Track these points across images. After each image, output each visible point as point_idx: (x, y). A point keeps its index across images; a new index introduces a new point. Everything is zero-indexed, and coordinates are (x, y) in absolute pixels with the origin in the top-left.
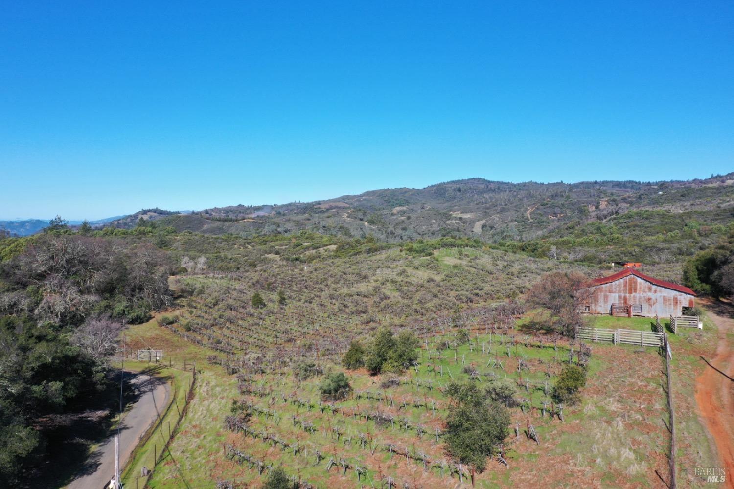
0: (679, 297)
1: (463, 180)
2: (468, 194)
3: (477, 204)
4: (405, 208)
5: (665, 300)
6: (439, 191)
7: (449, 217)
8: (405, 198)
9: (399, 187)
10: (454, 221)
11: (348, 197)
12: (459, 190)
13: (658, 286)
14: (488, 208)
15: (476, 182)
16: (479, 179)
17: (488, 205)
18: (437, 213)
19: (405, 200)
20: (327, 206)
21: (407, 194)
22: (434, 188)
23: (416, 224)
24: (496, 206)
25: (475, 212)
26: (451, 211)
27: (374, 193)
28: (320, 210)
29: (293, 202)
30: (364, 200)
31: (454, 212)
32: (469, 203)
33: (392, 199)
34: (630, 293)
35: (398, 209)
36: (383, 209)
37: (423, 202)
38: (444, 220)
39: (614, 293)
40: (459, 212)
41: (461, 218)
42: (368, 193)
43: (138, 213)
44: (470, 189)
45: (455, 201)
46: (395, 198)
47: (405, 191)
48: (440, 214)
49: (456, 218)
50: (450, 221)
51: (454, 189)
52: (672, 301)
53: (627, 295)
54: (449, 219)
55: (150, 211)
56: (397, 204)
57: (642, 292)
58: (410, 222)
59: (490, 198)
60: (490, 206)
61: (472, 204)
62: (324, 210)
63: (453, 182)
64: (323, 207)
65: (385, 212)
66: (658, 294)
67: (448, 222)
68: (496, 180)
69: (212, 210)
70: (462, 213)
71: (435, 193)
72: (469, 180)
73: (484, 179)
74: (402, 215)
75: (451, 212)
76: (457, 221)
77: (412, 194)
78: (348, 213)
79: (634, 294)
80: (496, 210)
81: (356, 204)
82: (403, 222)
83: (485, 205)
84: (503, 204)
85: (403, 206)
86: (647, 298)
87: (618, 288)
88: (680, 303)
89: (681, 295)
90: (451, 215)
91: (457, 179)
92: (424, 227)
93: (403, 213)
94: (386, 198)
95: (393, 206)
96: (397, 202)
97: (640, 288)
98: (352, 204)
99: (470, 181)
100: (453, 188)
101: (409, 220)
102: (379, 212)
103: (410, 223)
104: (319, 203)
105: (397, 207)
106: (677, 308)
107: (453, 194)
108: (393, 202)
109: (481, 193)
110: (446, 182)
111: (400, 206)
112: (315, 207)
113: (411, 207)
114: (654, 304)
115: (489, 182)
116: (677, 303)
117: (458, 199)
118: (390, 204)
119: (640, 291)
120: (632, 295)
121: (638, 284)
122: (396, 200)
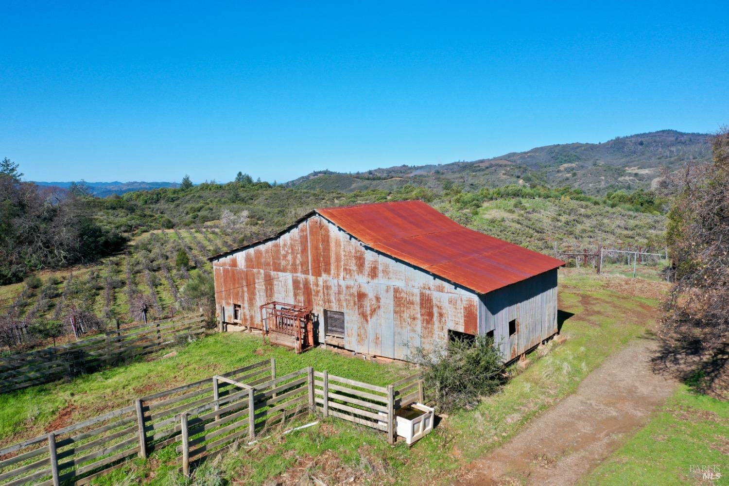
0: (435, 295)
1: (650, 133)
2: (652, 148)
3: (659, 158)
4: (574, 165)
5: (400, 301)
6: (618, 145)
7: (621, 173)
8: (575, 154)
9: (570, 143)
10: (627, 178)
11: (514, 154)
12: (641, 144)
13: (379, 253)
14: (672, 163)
15: (665, 134)
16: (669, 132)
17: (672, 159)
18: (608, 168)
19: (575, 156)
20: (487, 164)
21: (578, 150)
22: (611, 143)
23: (582, 182)
24: (683, 160)
25: (656, 167)
26: (626, 166)
27: (542, 149)
28: (479, 168)
29: (457, 161)
30: (528, 157)
31: (630, 167)
32: (650, 157)
33: (561, 155)
34: (318, 274)
35: (566, 165)
36: (550, 166)
37: (597, 158)
38: (616, 176)
39: (284, 270)
40: (636, 168)
41: (636, 174)
42: (536, 150)
43: (310, 174)
44: (655, 142)
45: (636, 155)
46: (564, 154)
47: (576, 146)
48: (612, 170)
49: (630, 175)
50: (623, 178)
51: (635, 143)
52: (417, 310)
53: (311, 278)
54: (622, 176)
55: (320, 172)
56: (565, 160)
57: (342, 274)
58: (575, 179)
59: (678, 150)
60: (675, 160)
61: (653, 159)
62: (484, 168)
63: (638, 135)
64: (483, 165)
65: (551, 169)
66: (381, 281)
67: (620, 179)
68: (690, 132)
69: (375, 170)
70: (638, 169)
71: (611, 147)
72: (658, 132)
73: (676, 131)
74: (568, 172)
75: (627, 168)
76: (631, 178)
77: (584, 150)
78: (506, 170)
79: (324, 276)
80: (682, 164)
81: (518, 162)
82: (567, 179)
83: (669, 159)
84: (691, 157)
85: (572, 163)
86: (354, 291)
87: (290, 257)
88: (441, 315)
89: (441, 289)
90: (625, 171)
91: (642, 133)
92: (590, 185)
93: (568, 170)
94: (554, 155)
95: (561, 163)
96: (567, 158)
97: (338, 259)
98: (515, 161)
99: (659, 134)
100: (633, 142)
101: (575, 177)
102: (544, 170)
103: (575, 181)
104: (482, 161)
105: (564, 163)
106: (431, 332)
107: (633, 148)
108: (562, 159)
109: (667, 146)
110: (629, 135)
111: (570, 162)
112: (475, 165)
113: (581, 163)
114: (373, 311)
115: (682, 134)
116: (431, 315)
117: (639, 154)
118: (558, 161)
119: (338, 267)
120: (321, 281)
121: (332, 245)
122: (565, 156)
